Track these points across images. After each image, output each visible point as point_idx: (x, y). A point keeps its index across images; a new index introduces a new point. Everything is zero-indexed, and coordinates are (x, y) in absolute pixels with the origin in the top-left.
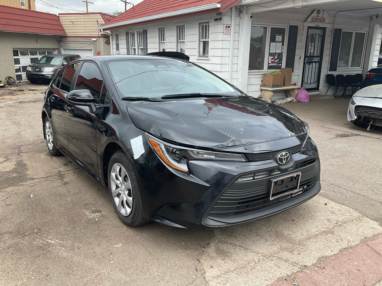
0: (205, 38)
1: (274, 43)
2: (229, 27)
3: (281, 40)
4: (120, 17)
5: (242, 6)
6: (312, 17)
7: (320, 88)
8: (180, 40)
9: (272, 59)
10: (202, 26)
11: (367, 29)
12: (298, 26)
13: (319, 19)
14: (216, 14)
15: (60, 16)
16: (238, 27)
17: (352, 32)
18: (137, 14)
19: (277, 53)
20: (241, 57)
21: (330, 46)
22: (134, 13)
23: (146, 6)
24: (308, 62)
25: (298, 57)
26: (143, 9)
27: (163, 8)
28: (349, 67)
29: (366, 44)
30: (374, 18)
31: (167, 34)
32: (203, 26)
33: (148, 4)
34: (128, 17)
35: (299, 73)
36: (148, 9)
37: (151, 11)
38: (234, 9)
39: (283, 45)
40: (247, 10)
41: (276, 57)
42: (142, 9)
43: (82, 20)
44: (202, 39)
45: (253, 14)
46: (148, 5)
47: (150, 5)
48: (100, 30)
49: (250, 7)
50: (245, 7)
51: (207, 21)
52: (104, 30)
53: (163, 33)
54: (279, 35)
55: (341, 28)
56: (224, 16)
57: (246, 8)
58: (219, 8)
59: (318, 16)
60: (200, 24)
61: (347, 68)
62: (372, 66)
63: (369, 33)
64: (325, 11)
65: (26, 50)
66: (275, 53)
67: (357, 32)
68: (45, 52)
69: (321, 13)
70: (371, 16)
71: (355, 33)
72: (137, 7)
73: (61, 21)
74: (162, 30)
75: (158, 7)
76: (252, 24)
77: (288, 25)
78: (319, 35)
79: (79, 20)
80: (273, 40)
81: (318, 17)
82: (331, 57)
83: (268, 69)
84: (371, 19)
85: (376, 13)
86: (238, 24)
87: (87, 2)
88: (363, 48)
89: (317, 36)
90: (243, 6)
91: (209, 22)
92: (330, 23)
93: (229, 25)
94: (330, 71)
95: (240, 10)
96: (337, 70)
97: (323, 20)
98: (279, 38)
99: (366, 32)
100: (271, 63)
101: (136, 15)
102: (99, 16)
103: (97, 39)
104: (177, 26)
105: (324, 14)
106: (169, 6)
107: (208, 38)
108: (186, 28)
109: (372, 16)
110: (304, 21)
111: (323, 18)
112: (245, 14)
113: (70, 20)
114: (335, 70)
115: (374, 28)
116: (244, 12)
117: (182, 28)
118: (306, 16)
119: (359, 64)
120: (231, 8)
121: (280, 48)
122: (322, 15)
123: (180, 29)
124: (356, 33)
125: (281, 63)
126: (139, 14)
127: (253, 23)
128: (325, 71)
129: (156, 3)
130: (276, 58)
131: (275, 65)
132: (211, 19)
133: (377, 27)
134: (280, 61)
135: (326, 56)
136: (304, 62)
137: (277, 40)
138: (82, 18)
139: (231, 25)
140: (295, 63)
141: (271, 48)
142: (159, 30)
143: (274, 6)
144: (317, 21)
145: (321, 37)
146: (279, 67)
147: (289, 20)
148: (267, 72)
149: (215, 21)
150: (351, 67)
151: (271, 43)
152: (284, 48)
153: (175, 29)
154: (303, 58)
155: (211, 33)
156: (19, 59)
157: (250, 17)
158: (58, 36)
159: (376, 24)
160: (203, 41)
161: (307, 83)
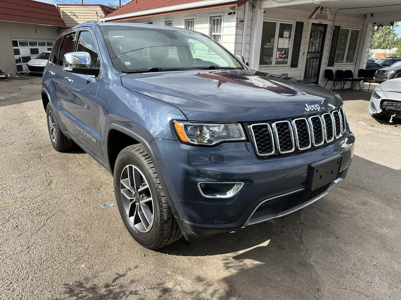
0: (216, 33)
1: (282, 39)
2: (242, 21)
3: (288, 36)
6: (317, 14)
7: (319, 83)
9: (280, 54)
11: (361, 27)
12: (303, 23)
13: (322, 16)
14: (230, 8)
15: (59, 6)
16: (250, 22)
17: (348, 30)
19: (284, 48)
20: (252, 52)
21: (329, 42)
22: (139, 5)
24: (310, 58)
25: (303, 53)
26: (147, 1)
28: (344, 62)
29: (360, 41)
30: (369, 16)
32: (214, 20)
34: (131, 9)
35: (302, 68)
36: (153, 2)
38: (247, 4)
39: (289, 41)
40: (260, 5)
41: (283, 53)
42: (145, 1)
43: (82, 12)
44: (213, 33)
45: (265, 9)
49: (263, 2)
50: (258, 2)
51: (219, 15)
54: (288, 31)
55: (339, 25)
56: (238, 10)
57: (260, 3)
59: (321, 13)
60: (211, 17)
61: (343, 63)
63: (362, 31)
64: (328, 8)
65: (26, 41)
66: (282, 48)
67: (352, 29)
68: (45, 43)
69: (324, 10)
70: (365, 15)
71: (351, 31)
73: (60, 11)
74: (169, 22)
76: (264, 19)
77: (295, 22)
78: (321, 32)
79: (78, 12)
80: (281, 36)
81: (322, 14)
82: (330, 53)
83: (275, 64)
84: (366, 18)
85: (371, 12)
86: (251, 18)
88: (356, 45)
89: (319, 33)
90: (256, 1)
91: (222, 16)
92: (332, 20)
93: (242, 20)
94: (328, 66)
95: (253, 4)
96: (334, 66)
97: (325, 18)
98: (286, 34)
99: (360, 30)
100: (278, 58)
104: (186, 19)
105: (327, 11)
108: (196, 22)
109: (367, 15)
110: (309, 18)
111: (325, 15)
112: (258, 9)
113: (69, 12)
114: (333, 66)
115: (367, 26)
116: (257, 7)
117: (191, 22)
118: (311, 13)
119: (352, 60)
121: (287, 44)
122: (324, 12)
123: (189, 22)
125: (288, 59)
128: (324, 67)
131: (281, 60)
132: (224, 13)
133: (370, 25)
134: (287, 57)
135: (326, 52)
136: (307, 57)
137: (285, 36)
138: (81, 9)
139: (244, 19)
140: (299, 58)
141: (279, 43)
142: (166, 23)
143: (290, 1)
144: (321, 18)
145: (322, 34)
146: (286, 63)
147: (296, 16)
148: (275, 67)
149: (229, 15)
150: (346, 62)
151: (280, 39)
152: (291, 44)
153: (183, 23)
154: (307, 53)
155: (223, 27)
156: (19, 49)
157: (263, 12)
158: (58, 27)
159: (370, 22)
160: (215, 35)
161: (308, 78)
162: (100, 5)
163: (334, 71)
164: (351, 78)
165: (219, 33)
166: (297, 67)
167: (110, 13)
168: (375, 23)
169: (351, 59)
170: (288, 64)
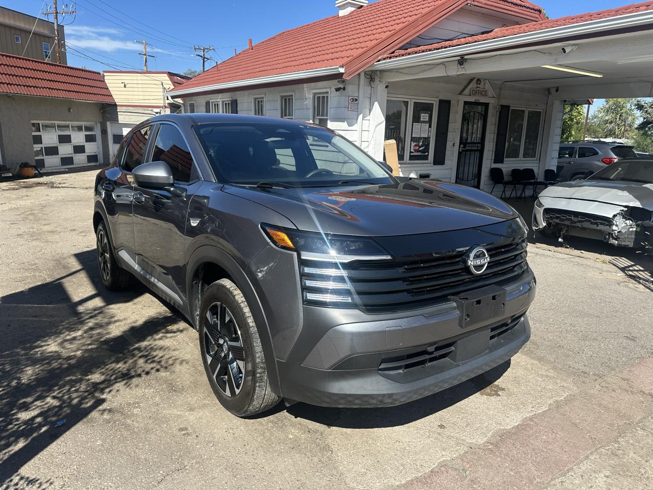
0: (321, 116)
1: (419, 124)
2: (356, 100)
3: (427, 120)
4: (197, 79)
5: (374, 71)
6: (471, 88)
7: (481, 187)
8: (286, 115)
9: (415, 146)
10: (317, 97)
11: (543, 106)
12: (450, 101)
13: (479, 92)
14: (338, 82)
15: (105, 74)
16: (368, 100)
17: (524, 111)
18: (222, 77)
19: (422, 138)
20: (372, 143)
21: (494, 128)
23: (235, 65)
24: (463, 151)
25: (452, 144)
26: (232, 69)
27: (261, 69)
28: (520, 157)
29: (543, 127)
30: (553, 91)
31: (267, 106)
32: (319, 98)
33: (238, 62)
34: (209, 80)
35: (452, 165)
36: (239, 70)
37: (244, 73)
38: (362, 75)
39: (430, 126)
40: (380, 78)
41: (421, 144)
43: (140, 82)
44: (317, 116)
45: (389, 83)
46: (239, 64)
48: (167, 97)
49: (384, 74)
50: (378, 73)
51: (325, 90)
52: (173, 97)
53: (262, 105)
54: (427, 113)
55: (509, 105)
56: (349, 84)
57: (380, 74)
58: (342, 74)
59: (477, 87)
60: (315, 94)
61: (518, 159)
62: (551, 157)
63: (546, 112)
64: (487, 81)
65: (52, 124)
66: (419, 138)
67: (530, 110)
68: (82, 126)
69: (482, 83)
70: (548, 89)
71: (528, 112)
72: (222, 65)
73: (105, 81)
74: (260, 100)
76: (387, 97)
77: (438, 100)
78: (479, 113)
79: (135, 82)
80: (416, 120)
81: (478, 89)
82: (496, 143)
83: (410, 160)
84: (549, 93)
85: (555, 85)
86: (369, 96)
87: (145, 55)
88: (538, 132)
89: (477, 115)
91: (328, 92)
92: (495, 97)
93: (355, 98)
94: (494, 163)
95: (372, 76)
96: (504, 162)
97: (484, 93)
98: (424, 117)
99: (542, 111)
100: (413, 151)
102: (165, 77)
103: (161, 109)
104: (282, 96)
105: (487, 85)
106: (269, 68)
107: (327, 116)
108: (295, 99)
109: (551, 89)
110: (459, 94)
111: (484, 90)
112: (379, 82)
113: (121, 81)
114: (502, 162)
115: (553, 104)
116: (377, 80)
117: (289, 99)
118: (462, 87)
119: (533, 154)
120: (359, 74)
121: (426, 131)
122: (483, 85)
123: (285, 99)
125: (428, 152)
126: (225, 76)
127: (390, 95)
128: (488, 163)
129: (250, 61)
131: (419, 154)
132: (331, 88)
133: (558, 103)
134: (427, 149)
135: (489, 142)
136: (459, 150)
137: (422, 120)
138: (139, 78)
139: (358, 97)
140: (446, 152)
141: (413, 130)
142: (255, 100)
143: (418, 73)
144: (477, 94)
145: (482, 117)
146: (426, 158)
147: (438, 92)
148: (409, 164)
149: (336, 91)
150: (523, 157)
151: (414, 124)
152: (432, 131)
153: (278, 101)
154: (458, 144)
155: (330, 108)
156: (41, 136)
157: (385, 86)
158: (103, 104)
159: (556, 100)
160: (320, 119)
161: (463, 180)
162: (168, 72)
163: (504, 170)
164: (533, 181)
166: (444, 164)
167: (181, 84)
168: (565, 101)
170: (429, 159)
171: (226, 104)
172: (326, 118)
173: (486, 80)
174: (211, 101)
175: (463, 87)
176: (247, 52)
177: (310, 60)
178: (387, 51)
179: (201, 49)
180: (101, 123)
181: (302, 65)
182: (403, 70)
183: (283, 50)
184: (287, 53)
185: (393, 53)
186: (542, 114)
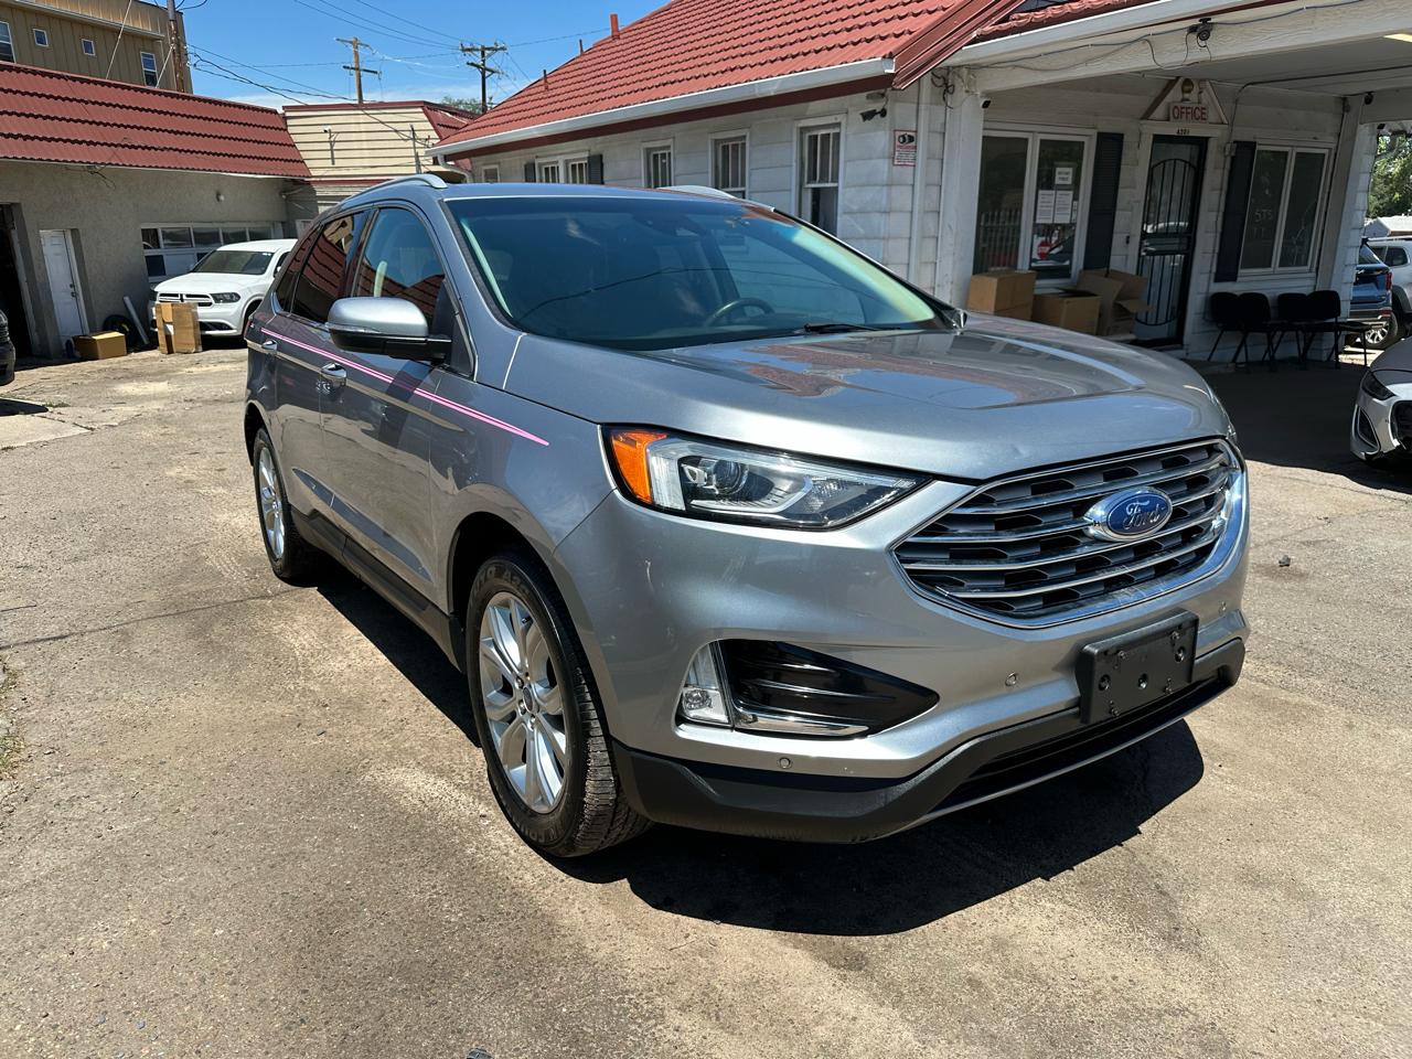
0: (819, 182)
1: (1054, 192)
2: (911, 139)
3: (1069, 182)
4: (500, 113)
5: (954, 67)
6: (1169, 104)
7: (1187, 338)
9: (1043, 244)
10: (810, 137)
11: (1330, 141)
12: (1122, 136)
13: (1189, 110)
14: (868, 97)
15: (288, 114)
16: (938, 138)
17: (1286, 153)
18: (564, 105)
19: (1057, 225)
20: (948, 241)
21: (1216, 198)
22: (556, 99)
23: (588, 76)
24: (1149, 253)
25: (1124, 240)
26: (583, 85)
28: (1273, 265)
29: (1328, 190)
30: (1357, 105)
31: (678, 166)
32: (813, 138)
33: (594, 68)
34: (531, 113)
36: (603, 87)
38: (927, 81)
39: (1076, 198)
40: (969, 83)
41: (1054, 239)
42: (578, 86)
43: (363, 127)
44: (808, 183)
45: (987, 94)
46: (599, 73)
47: (604, 72)
48: (435, 158)
49: (980, 73)
50: (965, 71)
51: (831, 120)
52: (447, 158)
53: (664, 165)
54: (1069, 166)
55: (1252, 140)
56: (896, 101)
57: (969, 74)
58: (888, 77)
59: (1184, 100)
60: (802, 131)
61: (1269, 270)
62: (1344, 261)
63: (1336, 155)
64: (1208, 83)
65: (184, 230)
66: (1050, 225)
67: (1300, 150)
68: (244, 233)
69: (1196, 89)
71: (1294, 154)
73: (290, 130)
74: (661, 152)
75: (641, 76)
76: (985, 129)
77: (1094, 133)
78: (1186, 162)
79: (353, 128)
80: (1046, 182)
81: (1186, 104)
82: (1222, 234)
84: (1346, 108)
85: (1364, 88)
86: (938, 127)
87: (357, 69)
88: (1316, 204)
89: (1180, 166)
90: (956, 70)
92: (1223, 123)
93: (910, 133)
94: (1219, 278)
95: (948, 81)
96: (1239, 279)
97: (1200, 114)
98: (1063, 174)
99: (1326, 151)
100: (1038, 257)
101: (558, 106)
102: (419, 114)
104: (716, 140)
105: (1205, 92)
106: (684, 75)
107: (835, 179)
108: (751, 145)
109: (1350, 99)
110: (1142, 119)
111: (1200, 106)
112: (965, 95)
113: (321, 129)
114: (1233, 278)
115: (1354, 135)
116: (960, 93)
117: (736, 148)
118: (1146, 102)
119: (1304, 257)
121: (1066, 209)
122: (1196, 94)
123: (725, 148)
124: (1298, 153)
125: (1071, 259)
126: (569, 103)
127: (989, 125)
128: (1203, 284)
129: (626, 65)
130: (1056, 242)
131: (1049, 263)
132: (848, 113)
133: (1364, 131)
134: (1068, 252)
135: (1207, 232)
136: (1139, 254)
137: (1057, 181)
138: (363, 119)
139: (916, 132)
140: (1112, 257)
141: (1039, 208)
142: (648, 154)
143: (1074, 66)
144: (1184, 115)
145: (1192, 170)
146: (1065, 273)
147: (1096, 115)
149: (864, 119)
150: (1280, 266)
151: (1041, 192)
152: (1080, 208)
153: (707, 151)
154: (1138, 238)
155: (845, 162)
156: (162, 256)
157: (981, 105)
158: (286, 180)
159: (1361, 124)
160: (814, 189)
161: (1146, 324)
162: (425, 103)
165: (832, 181)
167: (457, 129)
168: (1381, 127)
169: (1299, 256)
170: (1073, 276)
171: (574, 166)
172: (835, 185)
173: (1205, 80)
174: (537, 162)
175: (1153, 99)
176: (608, 45)
177: (793, 50)
178: (992, 16)
179: (478, 50)
180: (283, 223)
181: (772, 62)
182: (1031, 61)
183: (706, 34)
184: (719, 38)
185: (1005, 20)
186: (1326, 157)
